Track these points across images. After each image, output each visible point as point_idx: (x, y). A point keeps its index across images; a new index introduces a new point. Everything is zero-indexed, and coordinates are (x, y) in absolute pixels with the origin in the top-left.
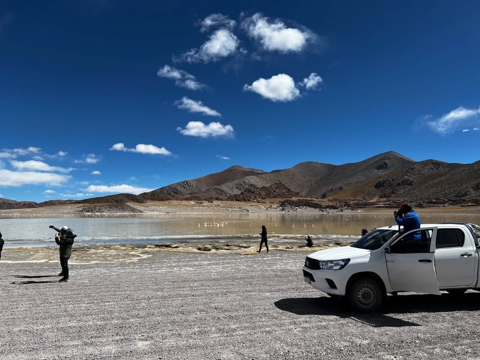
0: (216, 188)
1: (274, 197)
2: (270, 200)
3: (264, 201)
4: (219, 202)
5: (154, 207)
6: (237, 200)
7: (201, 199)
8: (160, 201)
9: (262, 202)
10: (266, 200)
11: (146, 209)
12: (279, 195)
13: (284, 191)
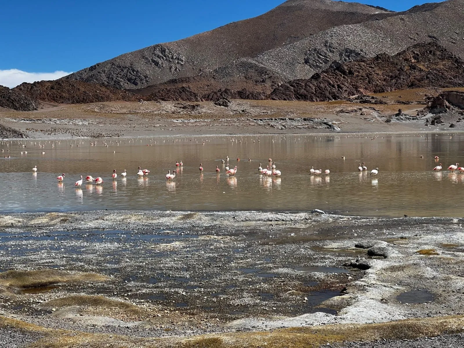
0: (243, 65)
1: (412, 85)
2: (398, 93)
3: (379, 96)
4: (246, 105)
5: (58, 122)
6: (301, 95)
7: (195, 95)
8: (78, 105)
9: (373, 101)
10: (383, 94)
11: (34, 126)
12: (427, 78)
13: (442, 67)
